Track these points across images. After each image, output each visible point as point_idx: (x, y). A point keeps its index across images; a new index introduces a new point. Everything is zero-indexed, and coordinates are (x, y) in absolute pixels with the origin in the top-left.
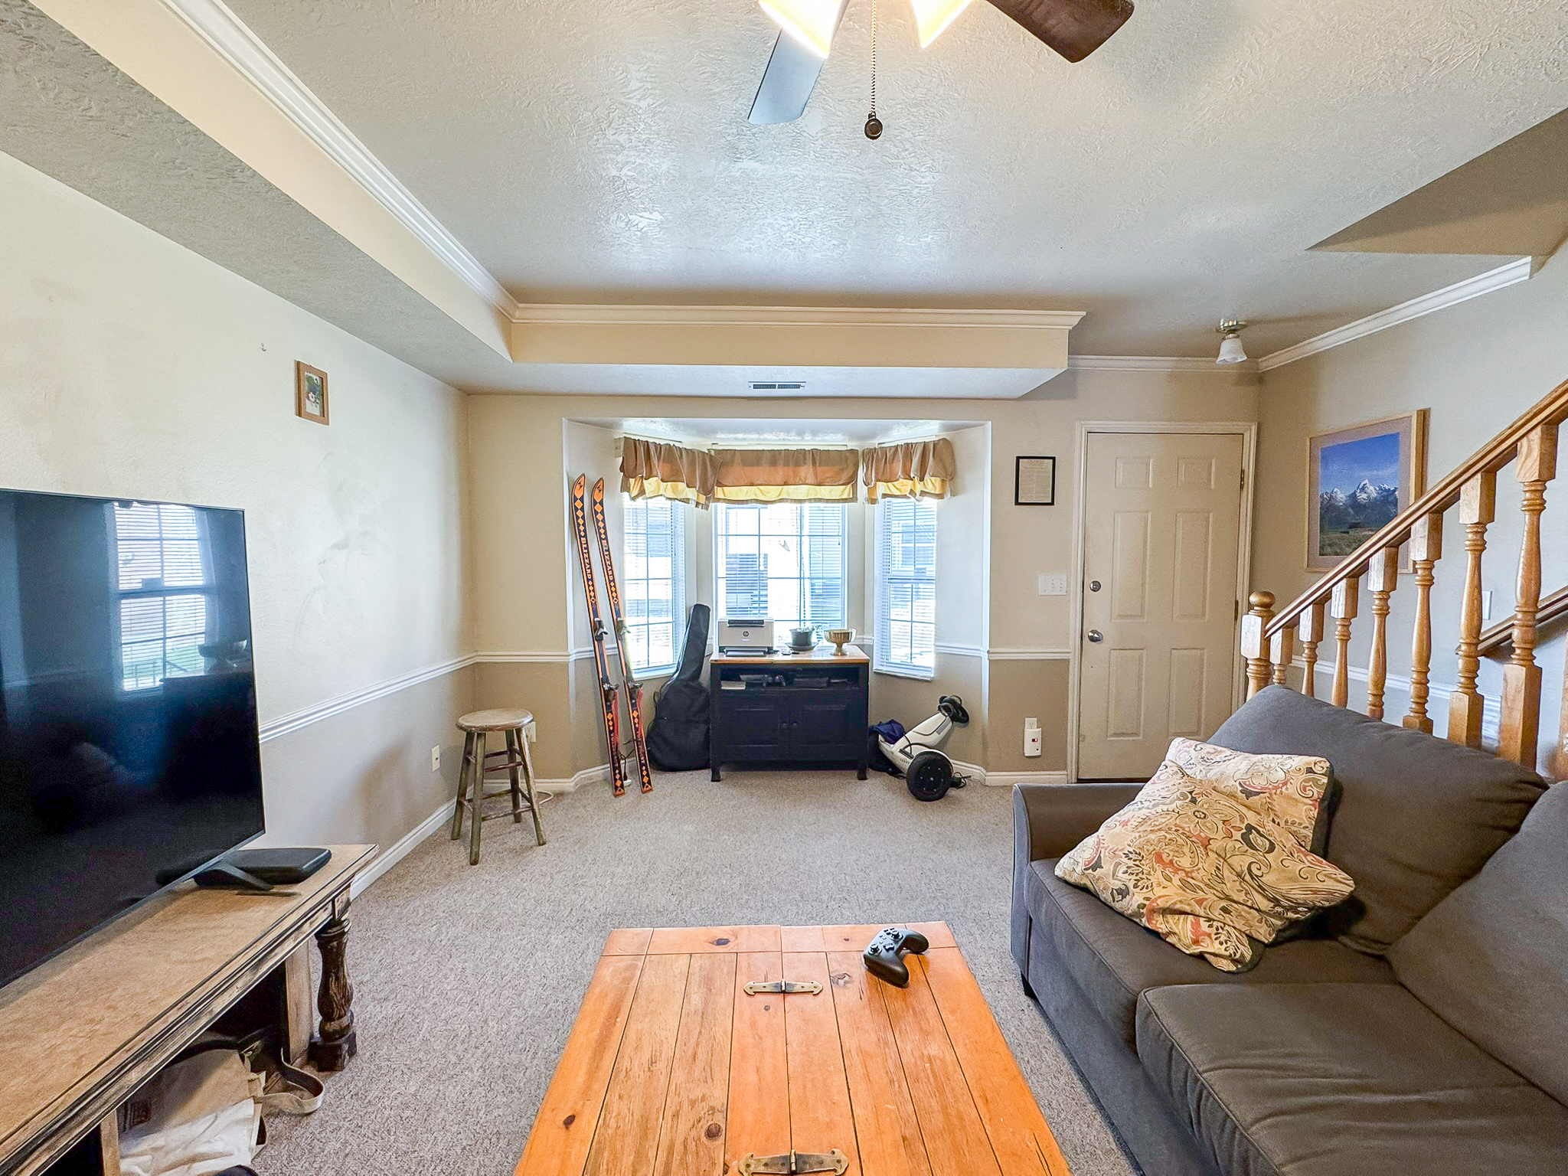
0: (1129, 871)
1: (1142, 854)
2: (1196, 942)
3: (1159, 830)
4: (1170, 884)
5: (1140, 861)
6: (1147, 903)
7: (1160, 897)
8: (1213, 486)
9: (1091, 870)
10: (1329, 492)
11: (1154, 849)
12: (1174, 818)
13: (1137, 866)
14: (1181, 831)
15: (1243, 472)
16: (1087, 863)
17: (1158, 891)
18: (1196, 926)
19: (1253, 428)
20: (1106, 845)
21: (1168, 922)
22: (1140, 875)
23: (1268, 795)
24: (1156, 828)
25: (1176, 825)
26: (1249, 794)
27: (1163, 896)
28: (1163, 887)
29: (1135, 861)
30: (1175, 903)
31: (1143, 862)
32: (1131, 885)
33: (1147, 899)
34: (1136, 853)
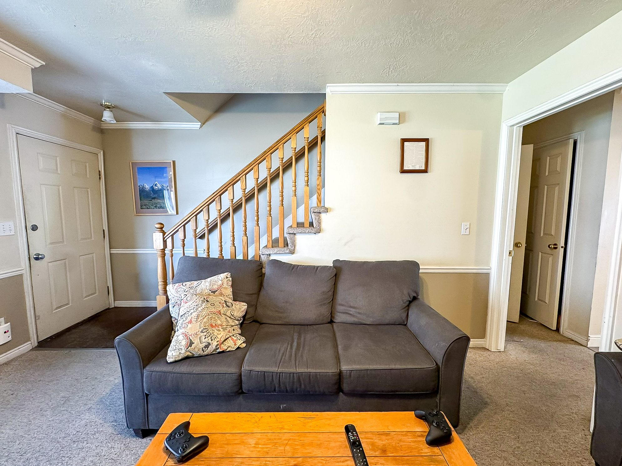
0: (206, 337)
1: (207, 328)
2: (235, 345)
3: (206, 316)
4: (221, 332)
5: (208, 331)
6: (218, 343)
7: (221, 338)
8: (88, 176)
9: (189, 347)
10: (142, 185)
11: (209, 324)
12: (207, 310)
13: (208, 333)
14: (212, 313)
15: (99, 171)
16: (186, 346)
17: (219, 336)
18: (232, 339)
19: (102, 152)
20: (190, 334)
21: (226, 345)
22: (211, 335)
23: (220, 290)
24: (204, 317)
25: (210, 312)
26: (214, 292)
27: (222, 337)
28: (220, 334)
29: (206, 332)
30: (226, 337)
31: (209, 330)
32: (210, 341)
33: (218, 342)
34: (205, 329)
